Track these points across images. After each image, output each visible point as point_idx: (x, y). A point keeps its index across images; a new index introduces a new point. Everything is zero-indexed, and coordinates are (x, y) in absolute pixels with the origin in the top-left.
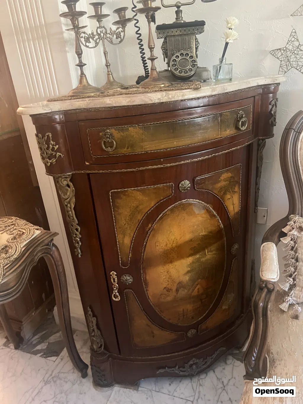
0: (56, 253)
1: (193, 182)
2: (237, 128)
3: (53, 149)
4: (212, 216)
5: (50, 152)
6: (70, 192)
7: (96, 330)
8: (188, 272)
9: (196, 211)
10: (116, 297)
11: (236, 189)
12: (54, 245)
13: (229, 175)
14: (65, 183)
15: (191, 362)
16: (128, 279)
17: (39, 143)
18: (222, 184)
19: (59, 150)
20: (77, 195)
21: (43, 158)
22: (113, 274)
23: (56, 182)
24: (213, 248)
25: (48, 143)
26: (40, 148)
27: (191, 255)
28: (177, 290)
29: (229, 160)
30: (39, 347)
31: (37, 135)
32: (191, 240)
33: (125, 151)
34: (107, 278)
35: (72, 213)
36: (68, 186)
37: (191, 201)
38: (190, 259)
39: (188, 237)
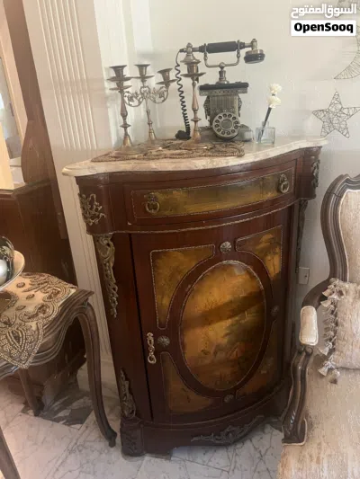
0: (91, 313)
1: (234, 243)
2: (279, 191)
3: (97, 210)
4: (252, 277)
5: (93, 212)
6: (110, 251)
7: (128, 395)
8: (227, 335)
9: (236, 272)
10: (151, 359)
11: (277, 250)
12: (89, 304)
13: (270, 236)
14: (105, 242)
15: (228, 430)
16: (165, 341)
17: (82, 203)
18: (262, 246)
19: (102, 211)
20: (117, 254)
21: (85, 218)
22: (150, 335)
23: (96, 240)
24: (253, 309)
25: (91, 203)
26: (83, 208)
27: (230, 317)
28: (215, 353)
29: (270, 222)
30: (61, 414)
31: (80, 195)
32: (231, 302)
33: (167, 213)
34: (143, 340)
35: (110, 272)
36: (108, 245)
37: (231, 262)
38: (229, 322)
39: (228, 298)
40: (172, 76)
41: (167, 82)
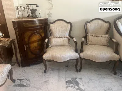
1: (36, 31)
2: (42, 24)
4: (40, 36)
8: (37, 45)
10: (25, 49)
11: (43, 33)
12: (14, 41)
13: (42, 30)
15: (39, 61)
16: (27, 46)
20: (19, 33)
24: (40, 41)
26: (13, 26)
28: (35, 48)
32: (37, 40)
33: (26, 26)
34: (24, 46)
35: (18, 36)
36: (17, 31)
37: (36, 34)
40: (25, 8)
41: (25, 9)
